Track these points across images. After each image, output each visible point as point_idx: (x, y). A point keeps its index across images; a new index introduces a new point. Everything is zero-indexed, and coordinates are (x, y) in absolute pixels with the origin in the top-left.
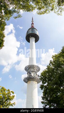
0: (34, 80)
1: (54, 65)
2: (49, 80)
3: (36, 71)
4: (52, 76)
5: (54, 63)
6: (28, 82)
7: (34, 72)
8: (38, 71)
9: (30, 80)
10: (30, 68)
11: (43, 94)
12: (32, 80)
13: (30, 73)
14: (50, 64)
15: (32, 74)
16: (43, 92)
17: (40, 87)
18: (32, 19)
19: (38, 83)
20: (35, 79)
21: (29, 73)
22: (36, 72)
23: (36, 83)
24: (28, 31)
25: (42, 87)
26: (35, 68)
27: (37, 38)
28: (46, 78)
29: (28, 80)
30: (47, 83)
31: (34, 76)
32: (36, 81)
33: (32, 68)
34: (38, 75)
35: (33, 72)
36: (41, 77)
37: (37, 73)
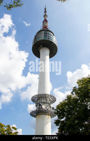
0: (46, 113)
1: (79, 93)
2: (68, 114)
3: (49, 102)
4: (73, 109)
5: (79, 92)
6: (37, 116)
7: (46, 104)
8: (53, 103)
9: (40, 113)
10: (41, 98)
11: (58, 130)
12: (43, 114)
13: (40, 105)
14: (73, 92)
15: (44, 107)
16: (58, 129)
17: (55, 123)
18: (45, 12)
19: (52, 117)
20: (48, 113)
21: (38, 105)
22: (49, 104)
23: (48, 118)
24: (36, 36)
25: (57, 123)
26: (48, 99)
27: (53, 50)
28: (64, 111)
29: (37, 113)
30: (65, 118)
31: (46, 109)
32: (48, 115)
33: (42, 98)
34: (53, 108)
35: (44, 104)
36: (57, 111)
37: (51, 105)
